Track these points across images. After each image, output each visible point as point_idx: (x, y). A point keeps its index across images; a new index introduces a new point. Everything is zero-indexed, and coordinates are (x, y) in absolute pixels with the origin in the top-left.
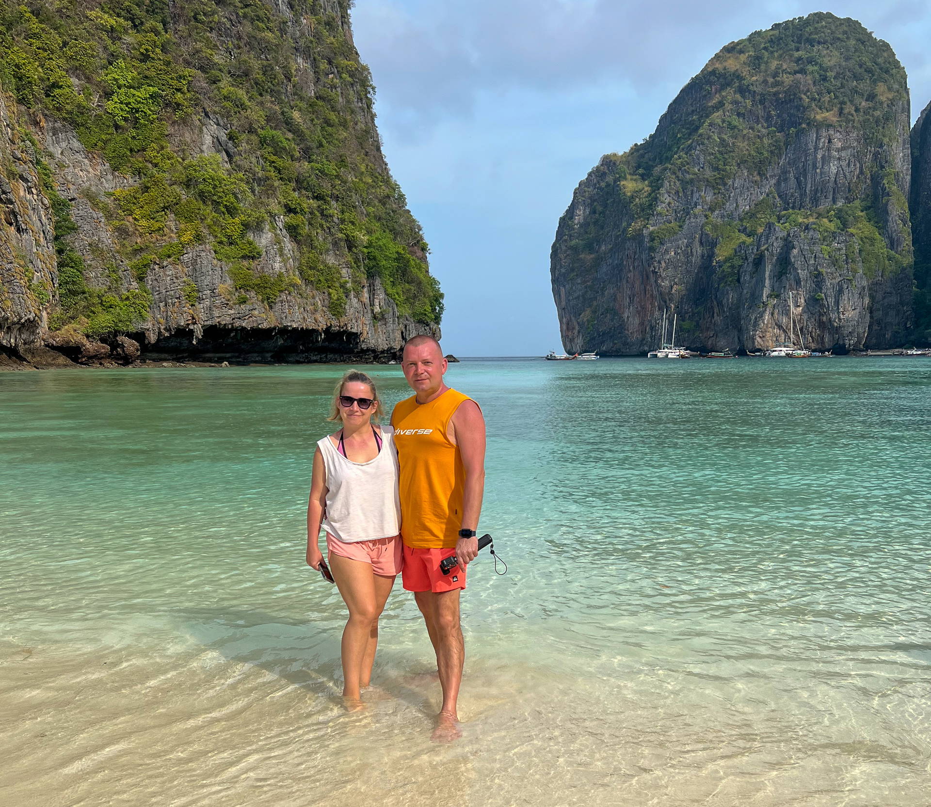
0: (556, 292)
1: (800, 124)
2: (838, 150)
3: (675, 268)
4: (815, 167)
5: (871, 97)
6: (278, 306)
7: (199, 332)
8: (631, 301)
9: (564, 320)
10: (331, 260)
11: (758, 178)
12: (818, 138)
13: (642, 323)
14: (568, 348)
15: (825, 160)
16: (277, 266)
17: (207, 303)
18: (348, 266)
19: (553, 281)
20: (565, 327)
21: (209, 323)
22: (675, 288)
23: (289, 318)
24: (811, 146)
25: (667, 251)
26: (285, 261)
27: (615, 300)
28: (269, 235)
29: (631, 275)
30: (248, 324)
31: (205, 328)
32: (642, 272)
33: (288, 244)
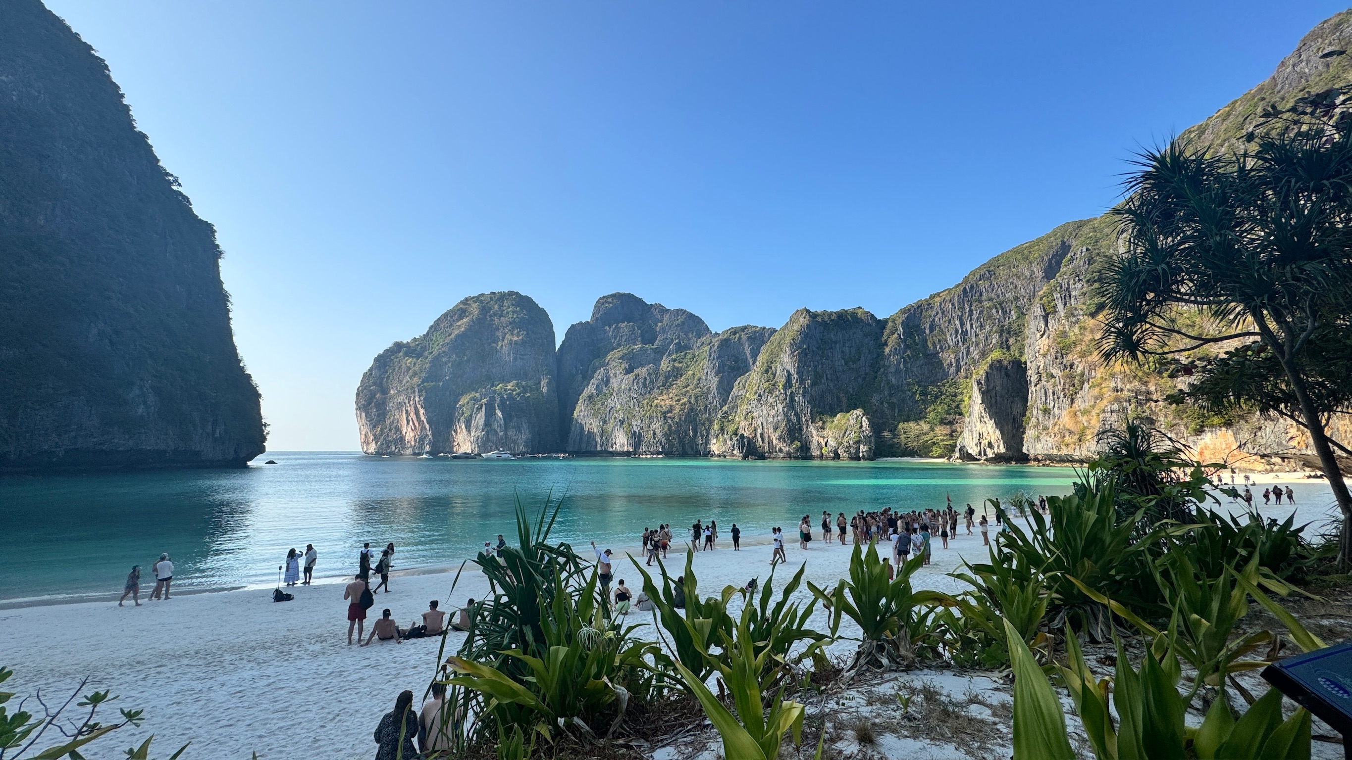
1: (503, 341)
2: (522, 355)
4: (511, 362)
8: (408, 423)
9: (363, 433)
13: (414, 436)
14: (365, 450)
16: (140, 410)
19: (357, 409)
20: (363, 437)
21: (71, 447)
24: (509, 352)
25: (430, 397)
28: (137, 392)
29: (409, 409)
30: (107, 448)
31: (67, 450)
32: (415, 408)
33: (151, 398)
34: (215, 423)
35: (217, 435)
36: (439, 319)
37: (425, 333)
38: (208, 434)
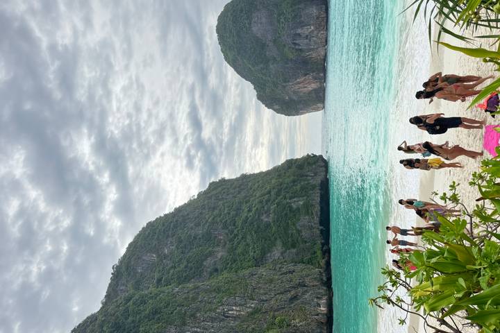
6: (314, 204)
7: (321, 228)
13: (314, 83)
14: (321, 109)
17: (313, 224)
18: (300, 182)
20: (314, 110)
23: (317, 201)
26: (300, 201)
27: (305, 93)
28: (292, 204)
29: (297, 88)
30: (319, 213)
31: (320, 225)
32: (296, 84)
33: (295, 199)
34: (307, 176)
35: (313, 175)
37: (250, 83)
38: (312, 178)
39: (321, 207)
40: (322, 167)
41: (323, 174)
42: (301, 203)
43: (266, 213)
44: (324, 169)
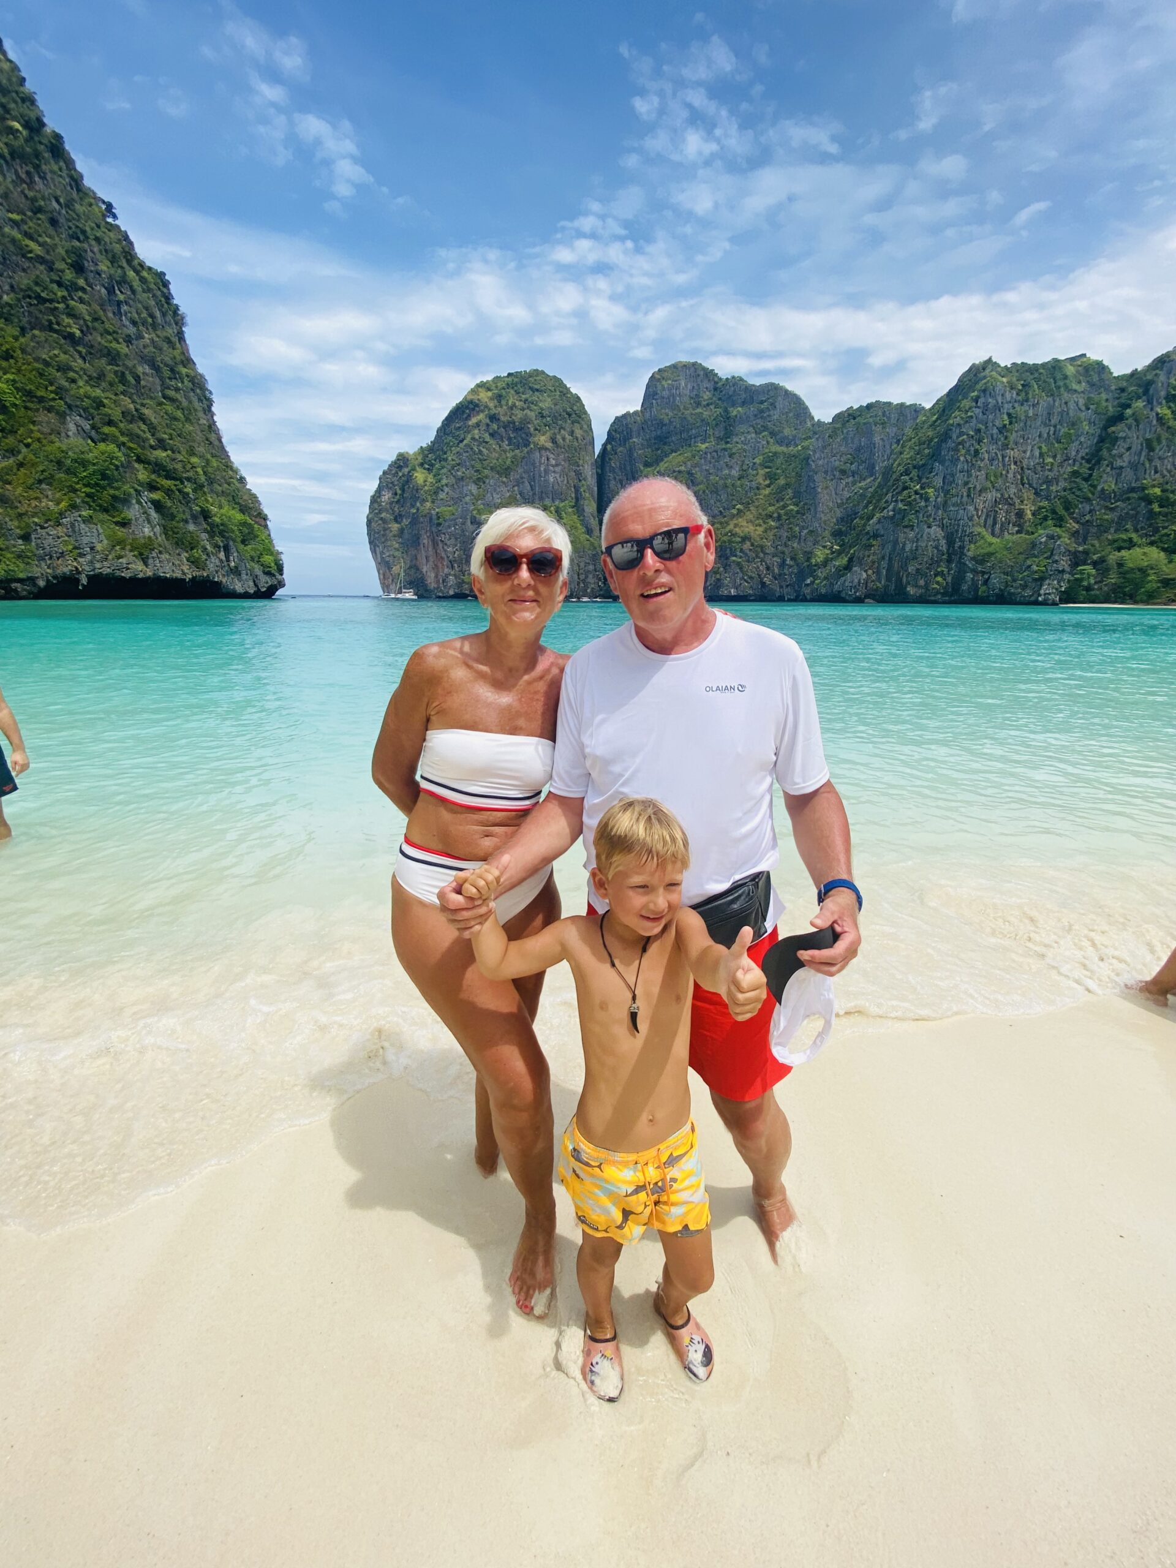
0: (373, 551)
1: (529, 445)
2: (553, 466)
3: (456, 539)
4: (540, 476)
5: (572, 433)
6: (150, 561)
7: (84, 581)
8: (427, 561)
9: (381, 571)
10: (191, 527)
11: (504, 479)
12: (541, 457)
13: (436, 576)
14: (385, 590)
15: (546, 472)
16: (146, 530)
17: (89, 557)
18: (205, 531)
19: (370, 543)
20: (381, 575)
21: (92, 573)
22: (457, 553)
23: (161, 570)
24: (537, 461)
25: (449, 527)
26: (153, 528)
27: (416, 559)
28: (137, 506)
29: (425, 541)
30: (126, 574)
31: (89, 577)
32: (433, 540)
33: (153, 514)
34: (227, 549)
35: (233, 564)
36: (447, 419)
37: (433, 439)
38: (221, 561)
39: (146, 580)
40: (256, 585)
41: (239, 588)
42: (147, 531)
43: (93, 427)
44: (252, 591)
